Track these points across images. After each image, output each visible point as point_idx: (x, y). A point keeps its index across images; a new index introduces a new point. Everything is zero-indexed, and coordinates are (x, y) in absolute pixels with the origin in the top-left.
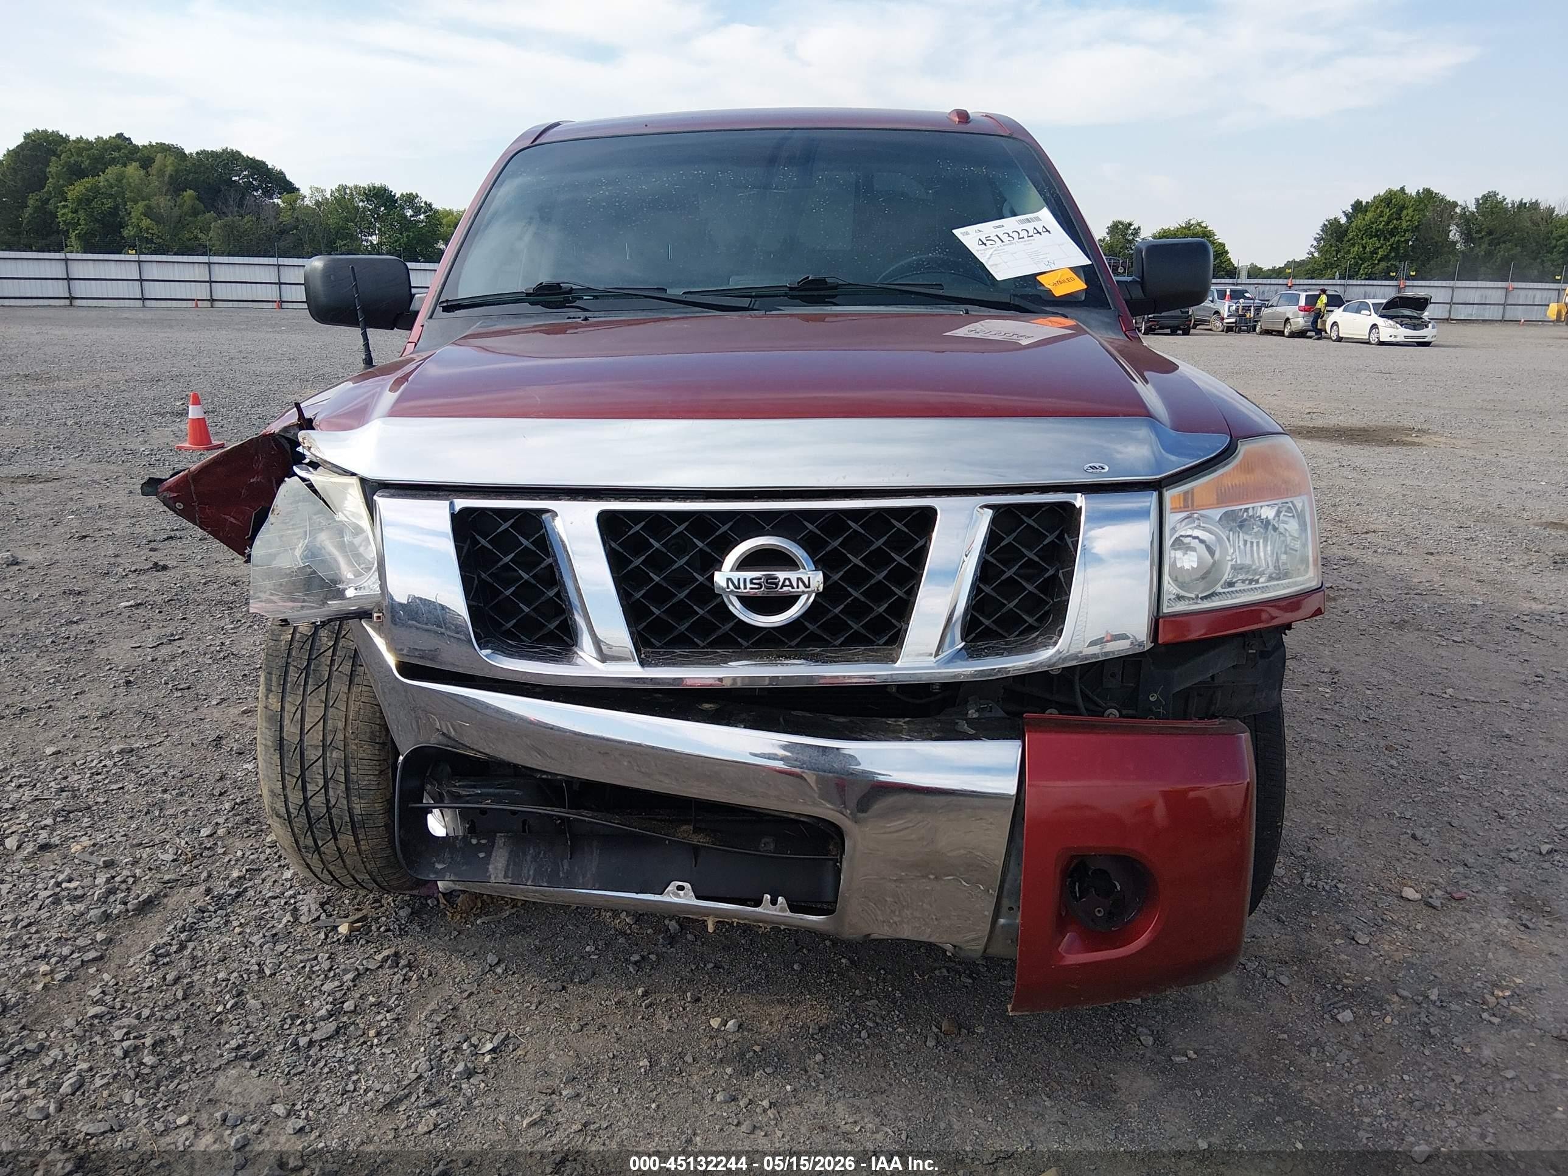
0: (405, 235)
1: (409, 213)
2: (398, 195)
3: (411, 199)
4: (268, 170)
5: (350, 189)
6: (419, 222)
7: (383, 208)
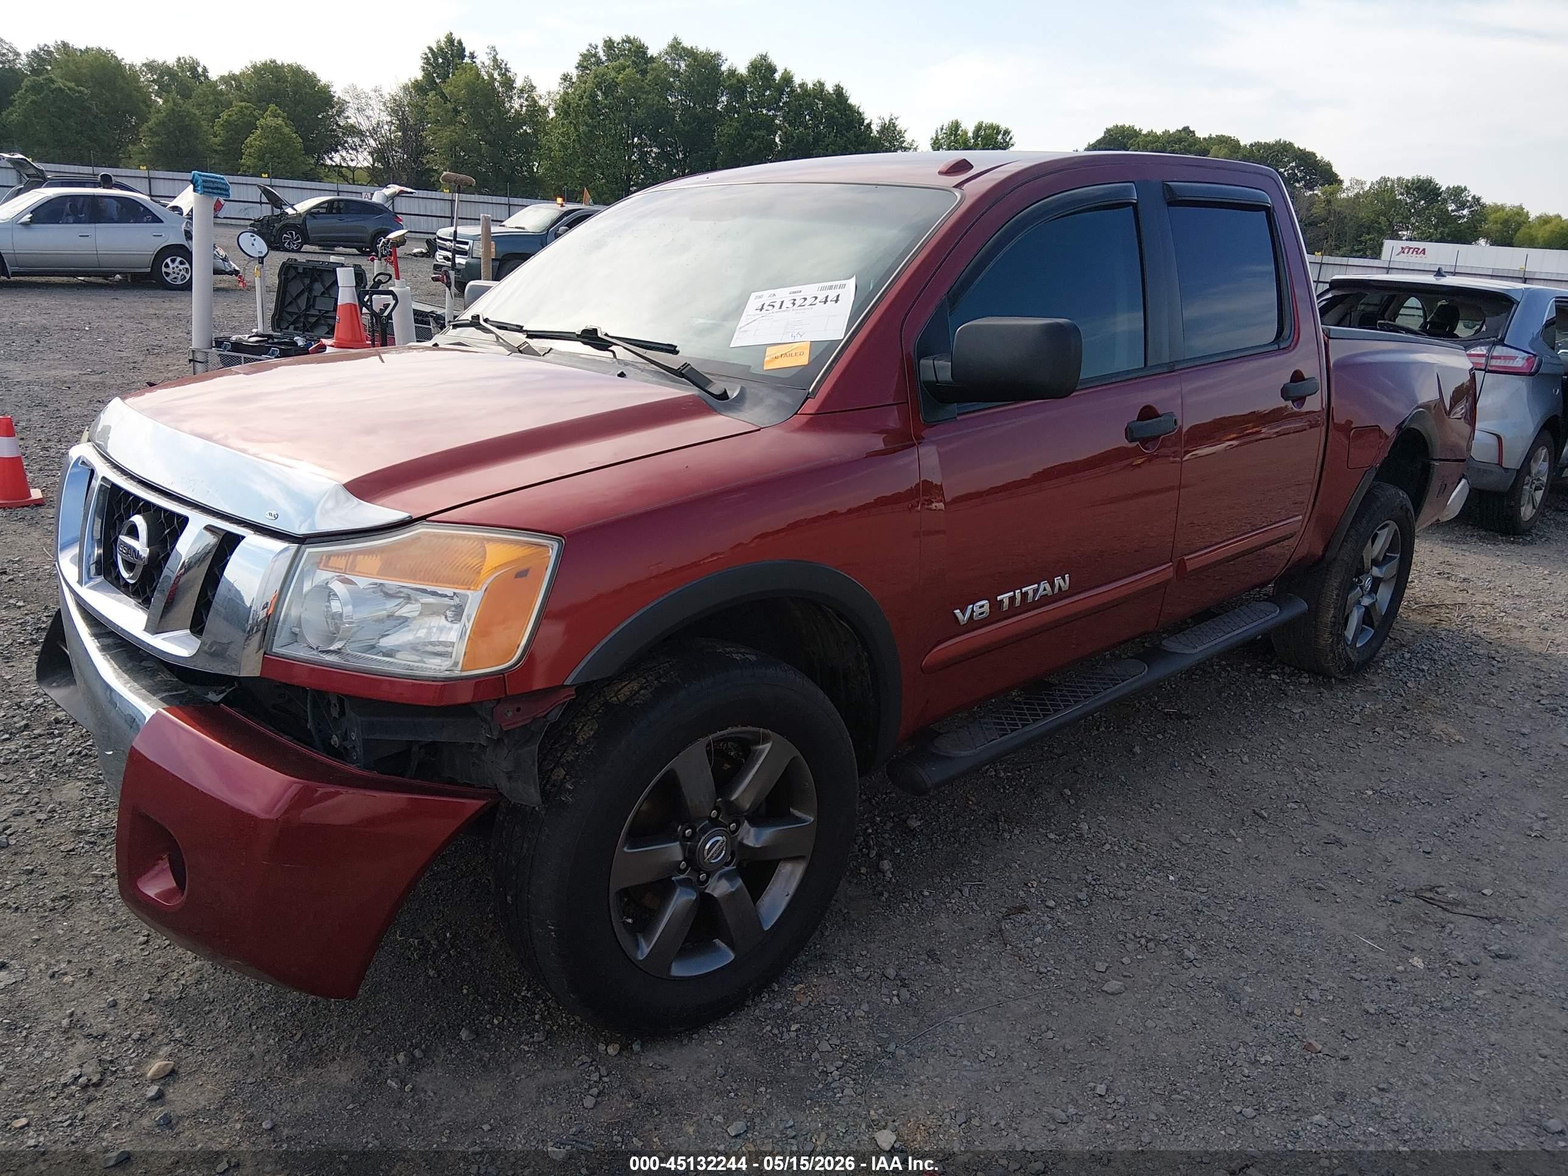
0: (1439, 231)
1: (1451, 207)
2: (1444, 188)
3: (1457, 193)
4: (1316, 161)
5: (1393, 182)
6: (1460, 217)
7: (1423, 202)
